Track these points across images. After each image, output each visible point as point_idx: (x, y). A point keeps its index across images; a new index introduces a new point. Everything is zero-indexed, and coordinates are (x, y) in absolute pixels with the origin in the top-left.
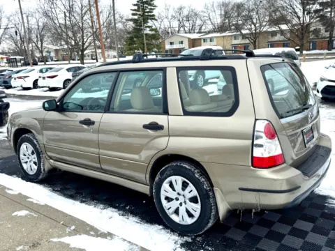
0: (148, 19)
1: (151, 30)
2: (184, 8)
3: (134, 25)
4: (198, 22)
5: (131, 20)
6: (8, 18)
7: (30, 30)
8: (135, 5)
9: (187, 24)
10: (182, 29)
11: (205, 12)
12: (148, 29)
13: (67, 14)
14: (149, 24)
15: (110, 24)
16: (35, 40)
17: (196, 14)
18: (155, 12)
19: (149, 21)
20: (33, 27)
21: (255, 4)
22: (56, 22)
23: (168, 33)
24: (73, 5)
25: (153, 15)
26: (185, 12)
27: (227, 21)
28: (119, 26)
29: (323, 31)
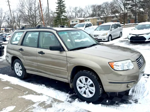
0: (63, 12)
1: (64, 17)
2: (77, 7)
3: (57, 15)
4: (83, 13)
5: (56, 13)
6: (5, 13)
7: (14, 18)
8: (57, 7)
9: (79, 14)
10: (77, 16)
11: (86, 9)
12: (63, 16)
13: (29, 11)
14: (63, 14)
15: (47, 15)
16: (16, 22)
17: (82, 10)
18: (65, 10)
19: (63, 13)
20: (15, 16)
21: (106, 6)
22: (25, 14)
23: (71, 18)
24: (31, 7)
25: (65, 11)
26: (78, 9)
27: (95, 12)
28: (51, 15)
29: (132, 16)
